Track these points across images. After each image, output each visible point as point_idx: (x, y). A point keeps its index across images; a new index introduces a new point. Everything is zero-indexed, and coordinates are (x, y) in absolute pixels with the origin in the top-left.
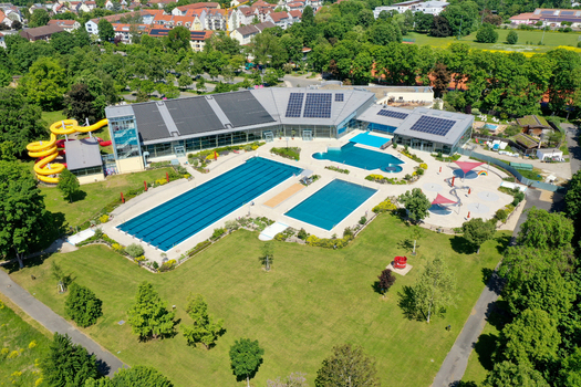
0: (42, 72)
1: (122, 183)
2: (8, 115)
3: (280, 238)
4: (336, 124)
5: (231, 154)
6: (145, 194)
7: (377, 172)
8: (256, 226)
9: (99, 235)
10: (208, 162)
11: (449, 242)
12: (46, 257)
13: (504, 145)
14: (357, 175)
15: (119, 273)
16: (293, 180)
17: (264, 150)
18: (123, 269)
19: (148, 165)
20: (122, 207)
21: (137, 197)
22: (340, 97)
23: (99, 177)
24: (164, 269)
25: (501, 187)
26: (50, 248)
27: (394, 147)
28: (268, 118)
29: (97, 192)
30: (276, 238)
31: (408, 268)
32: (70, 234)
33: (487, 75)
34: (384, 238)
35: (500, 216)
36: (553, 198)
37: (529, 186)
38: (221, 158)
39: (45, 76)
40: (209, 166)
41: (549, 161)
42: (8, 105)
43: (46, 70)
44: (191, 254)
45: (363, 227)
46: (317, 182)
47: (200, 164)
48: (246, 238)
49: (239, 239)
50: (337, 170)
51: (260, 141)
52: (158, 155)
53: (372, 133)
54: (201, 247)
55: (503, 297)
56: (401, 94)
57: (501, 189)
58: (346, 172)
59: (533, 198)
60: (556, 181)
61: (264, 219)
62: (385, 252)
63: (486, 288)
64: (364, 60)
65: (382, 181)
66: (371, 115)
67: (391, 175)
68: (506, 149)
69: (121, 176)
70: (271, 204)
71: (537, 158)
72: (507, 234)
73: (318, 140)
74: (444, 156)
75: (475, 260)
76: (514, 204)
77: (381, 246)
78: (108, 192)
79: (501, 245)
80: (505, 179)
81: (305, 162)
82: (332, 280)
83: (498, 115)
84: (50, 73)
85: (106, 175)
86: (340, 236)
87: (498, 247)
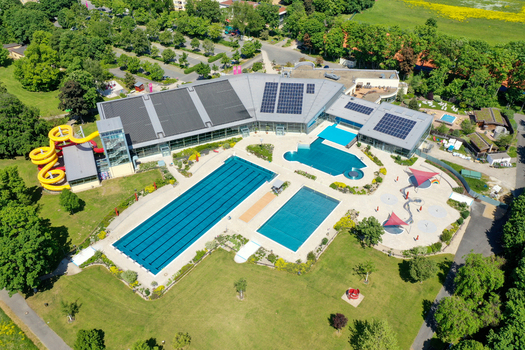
0: (36, 56)
1: (116, 190)
2: (9, 122)
3: (253, 260)
4: (306, 122)
5: (211, 153)
6: (136, 204)
7: (341, 179)
8: (232, 245)
9: (99, 255)
10: (191, 163)
11: (397, 267)
12: (55, 280)
13: (458, 145)
14: (323, 182)
15: (116, 299)
16: (266, 187)
17: (240, 148)
18: (120, 295)
19: (138, 167)
20: (117, 219)
21: (129, 208)
22: (311, 89)
23: (96, 183)
24: (155, 296)
25: (450, 200)
26: (58, 270)
27: (359, 145)
28: (244, 114)
29: (95, 201)
30: (249, 259)
31: (361, 297)
32: (74, 253)
33: (451, 63)
34: (342, 261)
35: (445, 237)
36: (495, 214)
37: (475, 199)
38: (203, 158)
39: (39, 61)
40: (192, 169)
41: (498, 166)
42: (8, 112)
43: (39, 53)
44: (177, 279)
45: (324, 247)
46: (287, 189)
47: (184, 166)
48: (224, 259)
49: (217, 260)
50: (305, 174)
51: (237, 137)
52: (146, 155)
53: (339, 126)
54: (185, 270)
55: (438, 333)
56: (369, 80)
57: (451, 202)
58: (313, 178)
59: (477, 214)
60: (500, 192)
61: (239, 236)
62: (341, 278)
63: (424, 323)
64: (336, 37)
65: (345, 190)
66: (339, 109)
67: (353, 183)
68: (460, 150)
69: (114, 180)
70: (246, 218)
71: (487, 162)
72: (450, 259)
73: (290, 135)
74: (403, 158)
75: (418, 290)
76: (459, 222)
77: (339, 272)
78: (104, 201)
79: (442, 272)
80: (455, 190)
81: (277, 165)
82: (294, 312)
83: (457, 104)
84: (43, 56)
85: (101, 180)
86: (304, 259)
87: (440, 275)
